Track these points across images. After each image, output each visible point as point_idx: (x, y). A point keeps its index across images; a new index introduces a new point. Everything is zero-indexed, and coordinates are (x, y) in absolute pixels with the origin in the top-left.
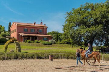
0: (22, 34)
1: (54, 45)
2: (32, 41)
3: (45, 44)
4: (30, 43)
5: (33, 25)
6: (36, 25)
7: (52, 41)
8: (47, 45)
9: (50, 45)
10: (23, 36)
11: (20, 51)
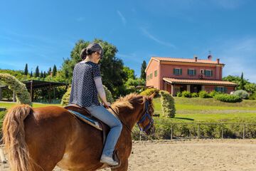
0: (170, 81)
1: (246, 103)
2: (194, 94)
3: (224, 101)
4: (190, 99)
5: (194, 61)
6: (198, 61)
7: (241, 94)
8: (228, 101)
9: (238, 103)
10: (174, 84)
11: (172, 115)
